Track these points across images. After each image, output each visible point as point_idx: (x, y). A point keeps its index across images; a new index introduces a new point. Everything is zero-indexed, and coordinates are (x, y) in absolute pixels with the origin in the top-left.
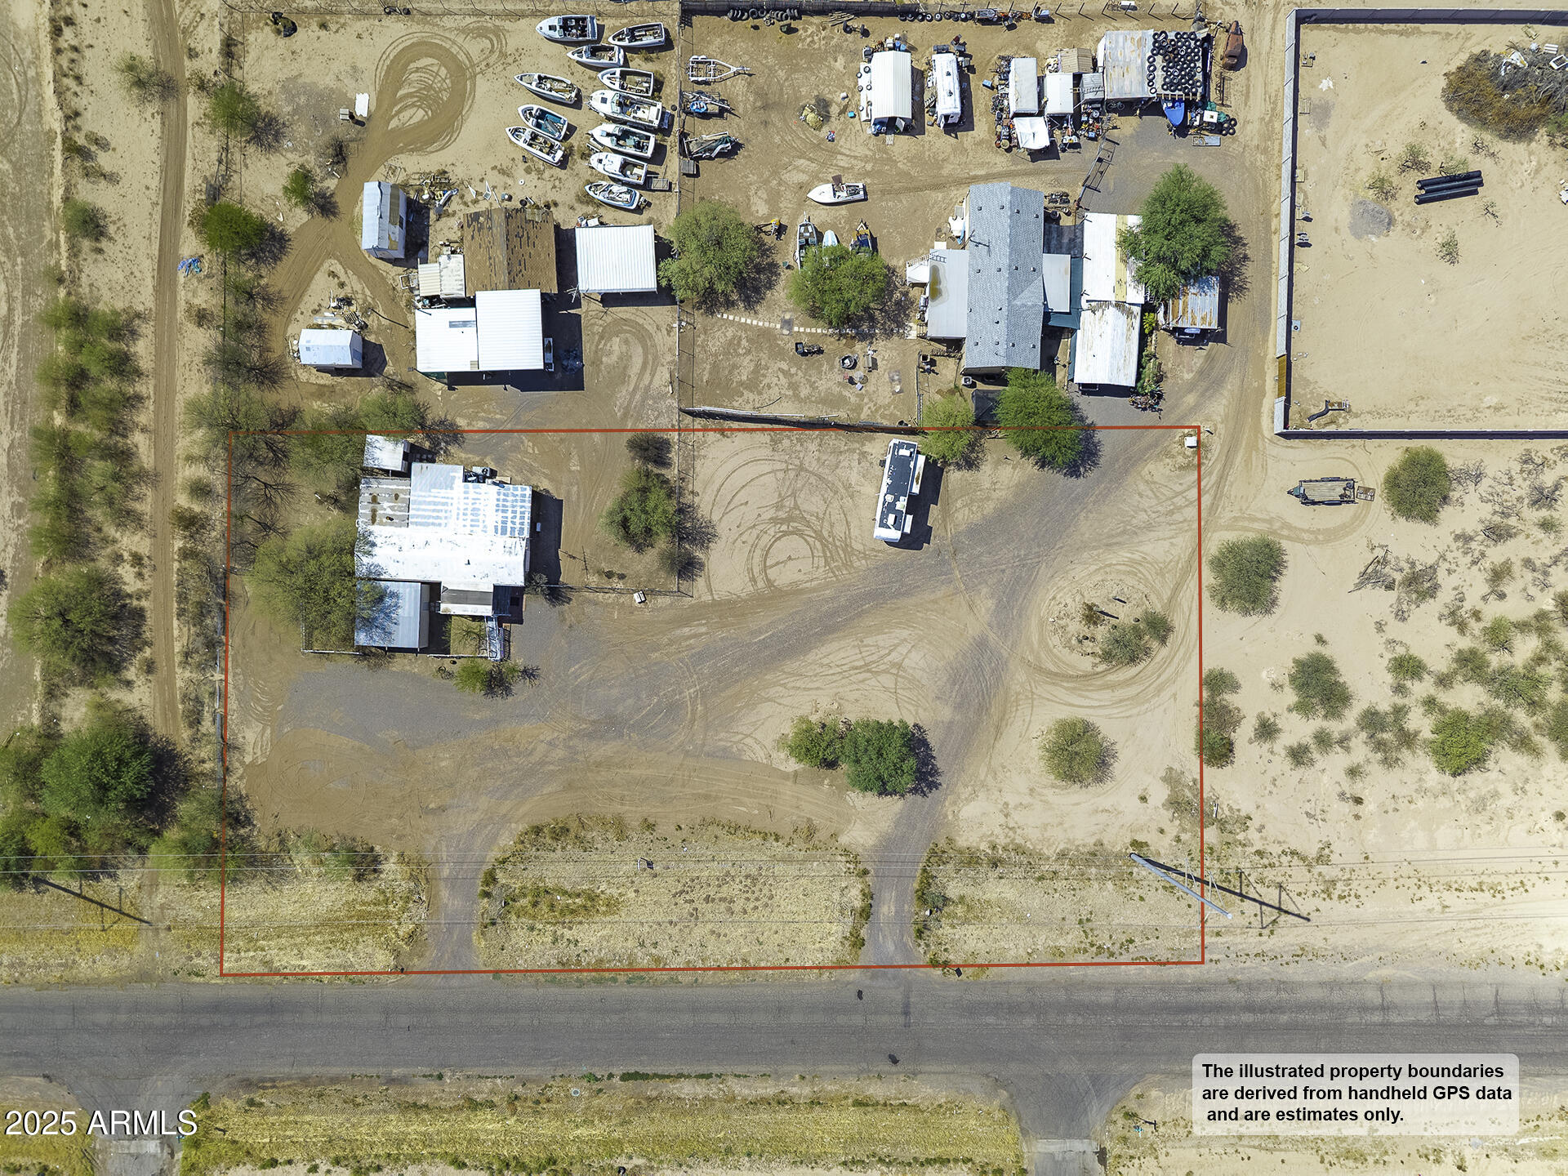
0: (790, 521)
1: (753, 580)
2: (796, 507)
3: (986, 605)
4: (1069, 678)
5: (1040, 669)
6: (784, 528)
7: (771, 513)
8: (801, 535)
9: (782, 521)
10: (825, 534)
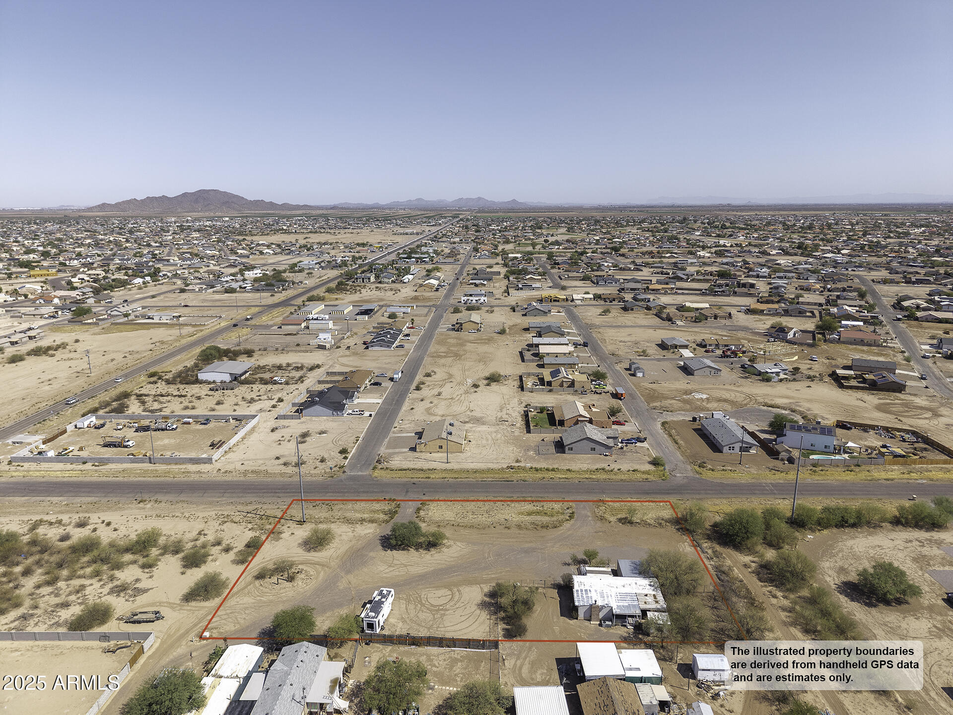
0: (438, 611)
1: (459, 591)
2: (434, 615)
3: (342, 584)
4: (311, 564)
5: (323, 565)
6: (441, 608)
7: (447, 613)
8: (432, 605)
9: (442, 610)
10: (419, 606)
